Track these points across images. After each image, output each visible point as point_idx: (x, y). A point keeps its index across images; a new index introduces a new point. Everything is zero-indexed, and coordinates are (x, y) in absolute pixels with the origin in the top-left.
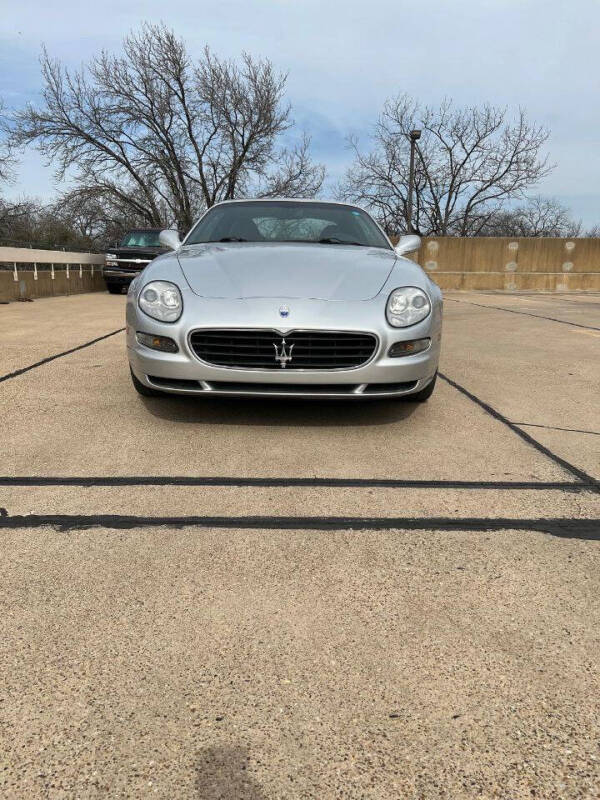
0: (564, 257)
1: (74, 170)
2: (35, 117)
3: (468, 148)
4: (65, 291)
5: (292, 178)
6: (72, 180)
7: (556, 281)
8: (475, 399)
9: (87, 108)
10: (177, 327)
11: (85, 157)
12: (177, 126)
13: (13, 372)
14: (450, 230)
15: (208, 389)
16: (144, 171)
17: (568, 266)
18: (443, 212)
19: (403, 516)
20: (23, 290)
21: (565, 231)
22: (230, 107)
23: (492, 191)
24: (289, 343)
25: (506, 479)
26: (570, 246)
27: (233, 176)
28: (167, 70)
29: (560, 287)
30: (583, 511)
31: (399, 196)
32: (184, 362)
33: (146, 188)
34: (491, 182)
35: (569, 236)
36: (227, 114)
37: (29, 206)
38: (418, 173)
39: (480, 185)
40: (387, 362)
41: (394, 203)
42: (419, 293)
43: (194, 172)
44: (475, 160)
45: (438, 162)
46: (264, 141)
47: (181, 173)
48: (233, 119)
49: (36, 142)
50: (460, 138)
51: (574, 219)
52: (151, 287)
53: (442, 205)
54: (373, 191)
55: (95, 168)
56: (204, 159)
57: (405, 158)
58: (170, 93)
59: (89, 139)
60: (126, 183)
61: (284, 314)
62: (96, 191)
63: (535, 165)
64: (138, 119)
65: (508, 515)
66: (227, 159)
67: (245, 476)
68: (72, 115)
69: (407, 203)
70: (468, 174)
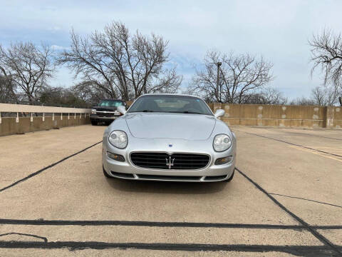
0: (282, 113)
1: (81, 75)
2: (66, 54)
3: (241, 69)
4: (73, 124)
5: (170, 79)
6: (80, 79)
7: (279, 122)
8: (251, 181)
9: (88, 52)
10: (125, 151)
11: (86, 70)
12: (124, 58)
13: (51, 164)
14: (234, 101)
15: (137, 178)
16: (109, 75)
17: (284, 116)
18: (231, 94)
19: (225, 243)
20: (56, 124)
21: (281, 101)
22: (145, 52)
23: (251, 86)
24: (172, 158)
25: (269, 223)
26: (284, 108)
27: (145, 79)
28: (121, 38)
29: (281, 125)
30: (305, 241)
31: (213, 87)
32: (127, 166)
33: (110, 82)
34: (251, 82)
35: (283, 103)
36: (144, 55)
37: (60, 88)
38: (221, 78)
39: (246, 83)
40: (214, 167)
41: (211, 90)
42: (226, 137)
43: (130, 76)
44: (244, 74)
45: (229, 75)
46: (158, 65)
47: (124, 77)
48: (146, 56)
49: (66, 64)
50: (238, 65)
51: (284, 96)
52: (114, 133)
53: (231, 91)
54: (202, 85)
55: (89, 74)
56: (134, 72)
57: (215, 73)
58: (122, 46)
59: (88, 63)
60: (102, 80)
61: (170, 146)
62: (89, 83)
63: (268, 76)
64: (108, 55)
65: (272, 243)
66: (143, 72)
67: (153, 221)
68: (82, 54)
69: (216, 90)
70: (241, 79)
